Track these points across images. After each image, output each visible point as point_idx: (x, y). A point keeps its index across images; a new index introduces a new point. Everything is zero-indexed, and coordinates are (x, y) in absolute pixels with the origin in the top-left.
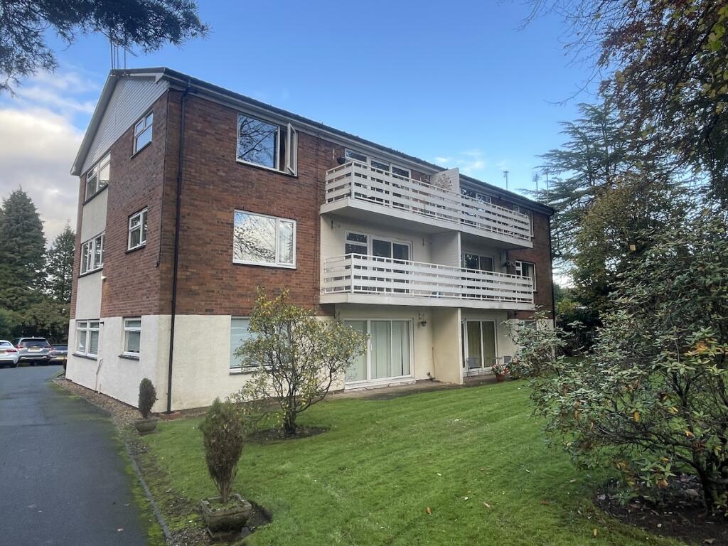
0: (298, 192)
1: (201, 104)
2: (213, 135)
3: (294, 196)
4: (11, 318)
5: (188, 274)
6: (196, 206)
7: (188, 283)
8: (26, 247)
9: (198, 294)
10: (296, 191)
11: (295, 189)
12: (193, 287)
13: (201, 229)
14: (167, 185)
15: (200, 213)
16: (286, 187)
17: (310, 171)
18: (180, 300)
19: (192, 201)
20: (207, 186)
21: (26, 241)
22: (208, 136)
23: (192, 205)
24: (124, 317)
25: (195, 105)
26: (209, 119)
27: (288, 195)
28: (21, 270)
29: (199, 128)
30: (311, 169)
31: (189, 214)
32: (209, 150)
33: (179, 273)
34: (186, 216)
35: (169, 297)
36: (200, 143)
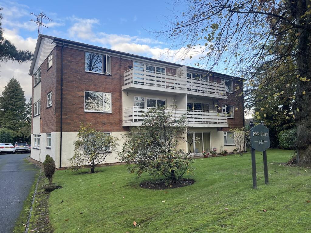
0: (112, 82)
1: (69, 50)
2: (75, 62)
3: (110, 84)
4: (13, 133)
5: (66, 116)
6: (69, 90)
7: (67, 120)
8: (17, 103)
9: (71, 124)
10: (111, 81)
11: (111, 80)
12: (69, 122)
13: (71, 99)
14: (57, 83)
15: (71, 93)
16: (106, 80)
17: (117, 72)
18: (64, 126)
19: (67, 89)
20: (73, 83)
21: (17, 100)
22: (73, 63)
23: (67, 90)
24: (47, 133)
25: (67, 51)
26: (73, 56)
27: (107, 83)
28: (16, 113)
29: (69, 60)
30: (118, 71)
31: (66, 94)
32: (73, 68)
33: (63, 116)
34: (65, 95)
35: (59, 125)
36: (69, 66)
